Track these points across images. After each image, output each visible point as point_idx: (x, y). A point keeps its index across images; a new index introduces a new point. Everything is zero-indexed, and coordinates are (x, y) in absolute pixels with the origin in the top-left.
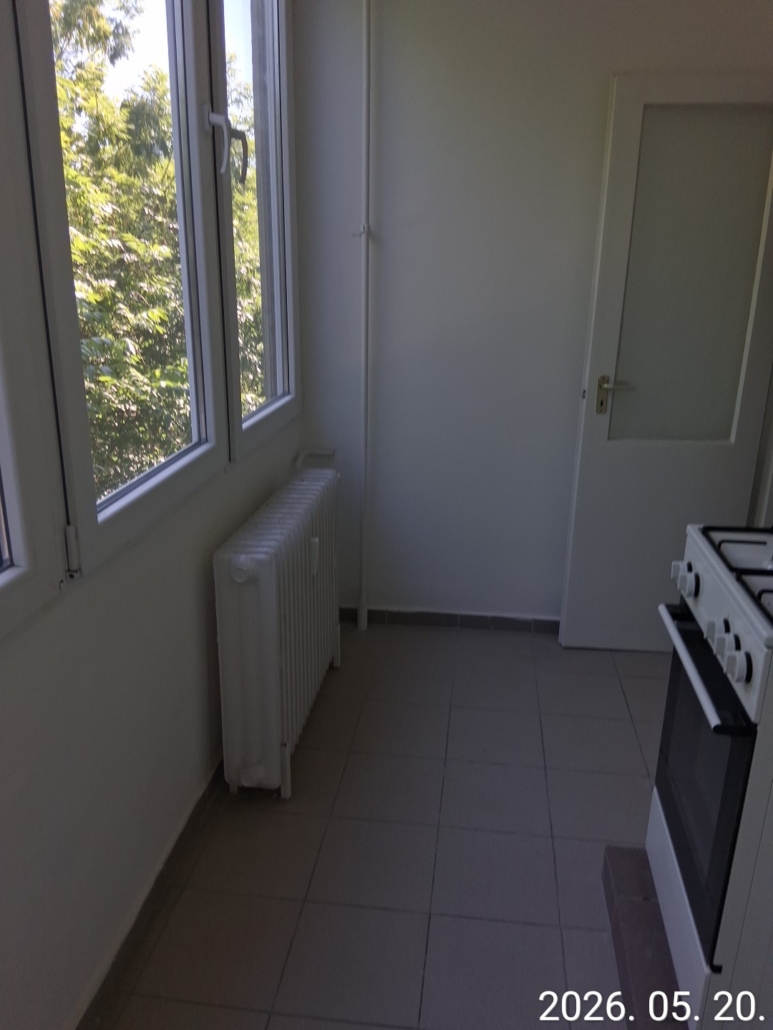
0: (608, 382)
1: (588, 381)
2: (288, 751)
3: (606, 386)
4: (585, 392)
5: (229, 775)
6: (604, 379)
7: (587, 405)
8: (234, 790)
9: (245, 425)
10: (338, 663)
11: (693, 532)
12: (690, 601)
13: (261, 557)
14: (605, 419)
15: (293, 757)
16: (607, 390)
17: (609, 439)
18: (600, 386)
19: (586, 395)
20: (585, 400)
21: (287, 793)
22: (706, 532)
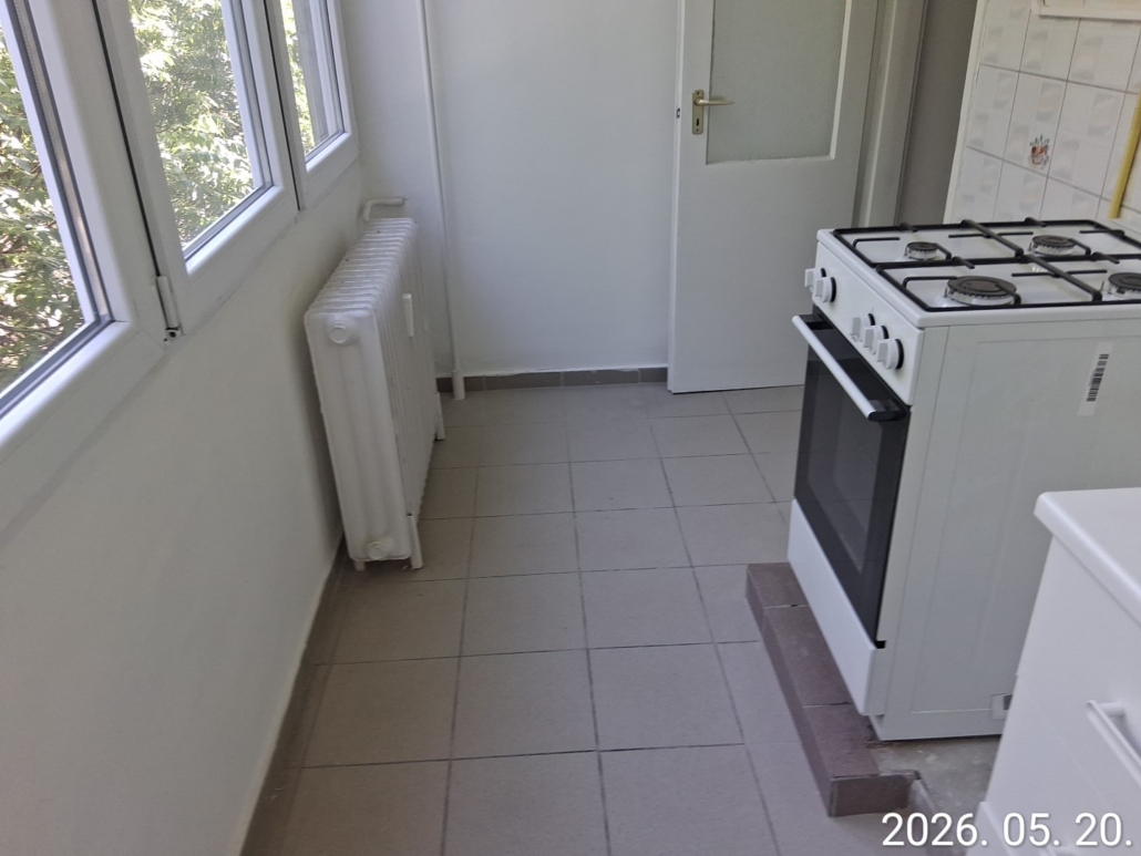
0: (702, 98)
1: (681, 99)
2: (414, 519)
3: (701, 101)
4: (679, 110)
5: (355, 551)
6: (699, 94)
7: (682, 126)
8: (360, 567)
9: (309, 166)
10: (442, 435)
11: (825, 236)
12: (825, 308)
13: (360, 313)
14: (702, 138)
15: (419, 525)
16: (703, 105)
17: (707, 163)
18: (695, 103)
19: (680, 113)
20: (679, 120)
21: (417, 563)
22: (838, 234)
